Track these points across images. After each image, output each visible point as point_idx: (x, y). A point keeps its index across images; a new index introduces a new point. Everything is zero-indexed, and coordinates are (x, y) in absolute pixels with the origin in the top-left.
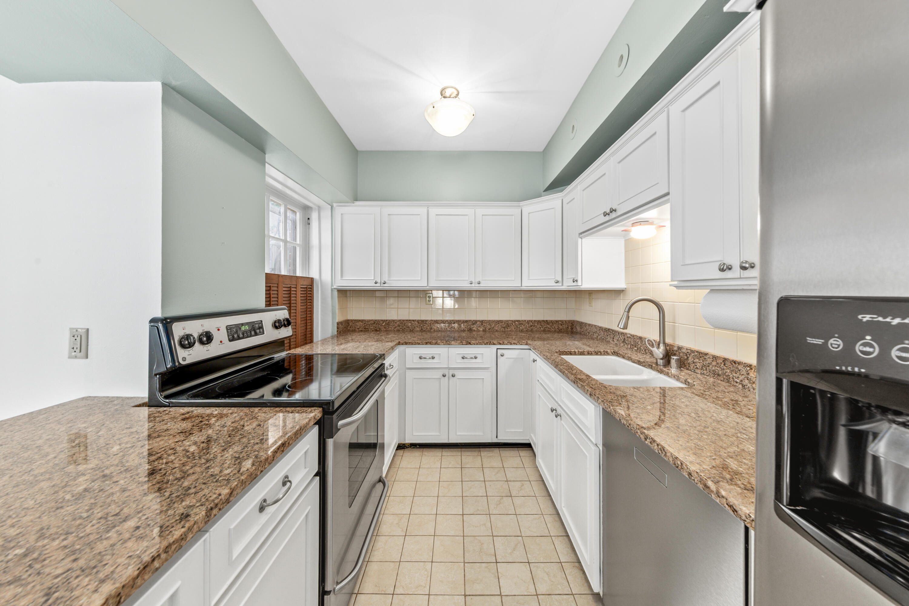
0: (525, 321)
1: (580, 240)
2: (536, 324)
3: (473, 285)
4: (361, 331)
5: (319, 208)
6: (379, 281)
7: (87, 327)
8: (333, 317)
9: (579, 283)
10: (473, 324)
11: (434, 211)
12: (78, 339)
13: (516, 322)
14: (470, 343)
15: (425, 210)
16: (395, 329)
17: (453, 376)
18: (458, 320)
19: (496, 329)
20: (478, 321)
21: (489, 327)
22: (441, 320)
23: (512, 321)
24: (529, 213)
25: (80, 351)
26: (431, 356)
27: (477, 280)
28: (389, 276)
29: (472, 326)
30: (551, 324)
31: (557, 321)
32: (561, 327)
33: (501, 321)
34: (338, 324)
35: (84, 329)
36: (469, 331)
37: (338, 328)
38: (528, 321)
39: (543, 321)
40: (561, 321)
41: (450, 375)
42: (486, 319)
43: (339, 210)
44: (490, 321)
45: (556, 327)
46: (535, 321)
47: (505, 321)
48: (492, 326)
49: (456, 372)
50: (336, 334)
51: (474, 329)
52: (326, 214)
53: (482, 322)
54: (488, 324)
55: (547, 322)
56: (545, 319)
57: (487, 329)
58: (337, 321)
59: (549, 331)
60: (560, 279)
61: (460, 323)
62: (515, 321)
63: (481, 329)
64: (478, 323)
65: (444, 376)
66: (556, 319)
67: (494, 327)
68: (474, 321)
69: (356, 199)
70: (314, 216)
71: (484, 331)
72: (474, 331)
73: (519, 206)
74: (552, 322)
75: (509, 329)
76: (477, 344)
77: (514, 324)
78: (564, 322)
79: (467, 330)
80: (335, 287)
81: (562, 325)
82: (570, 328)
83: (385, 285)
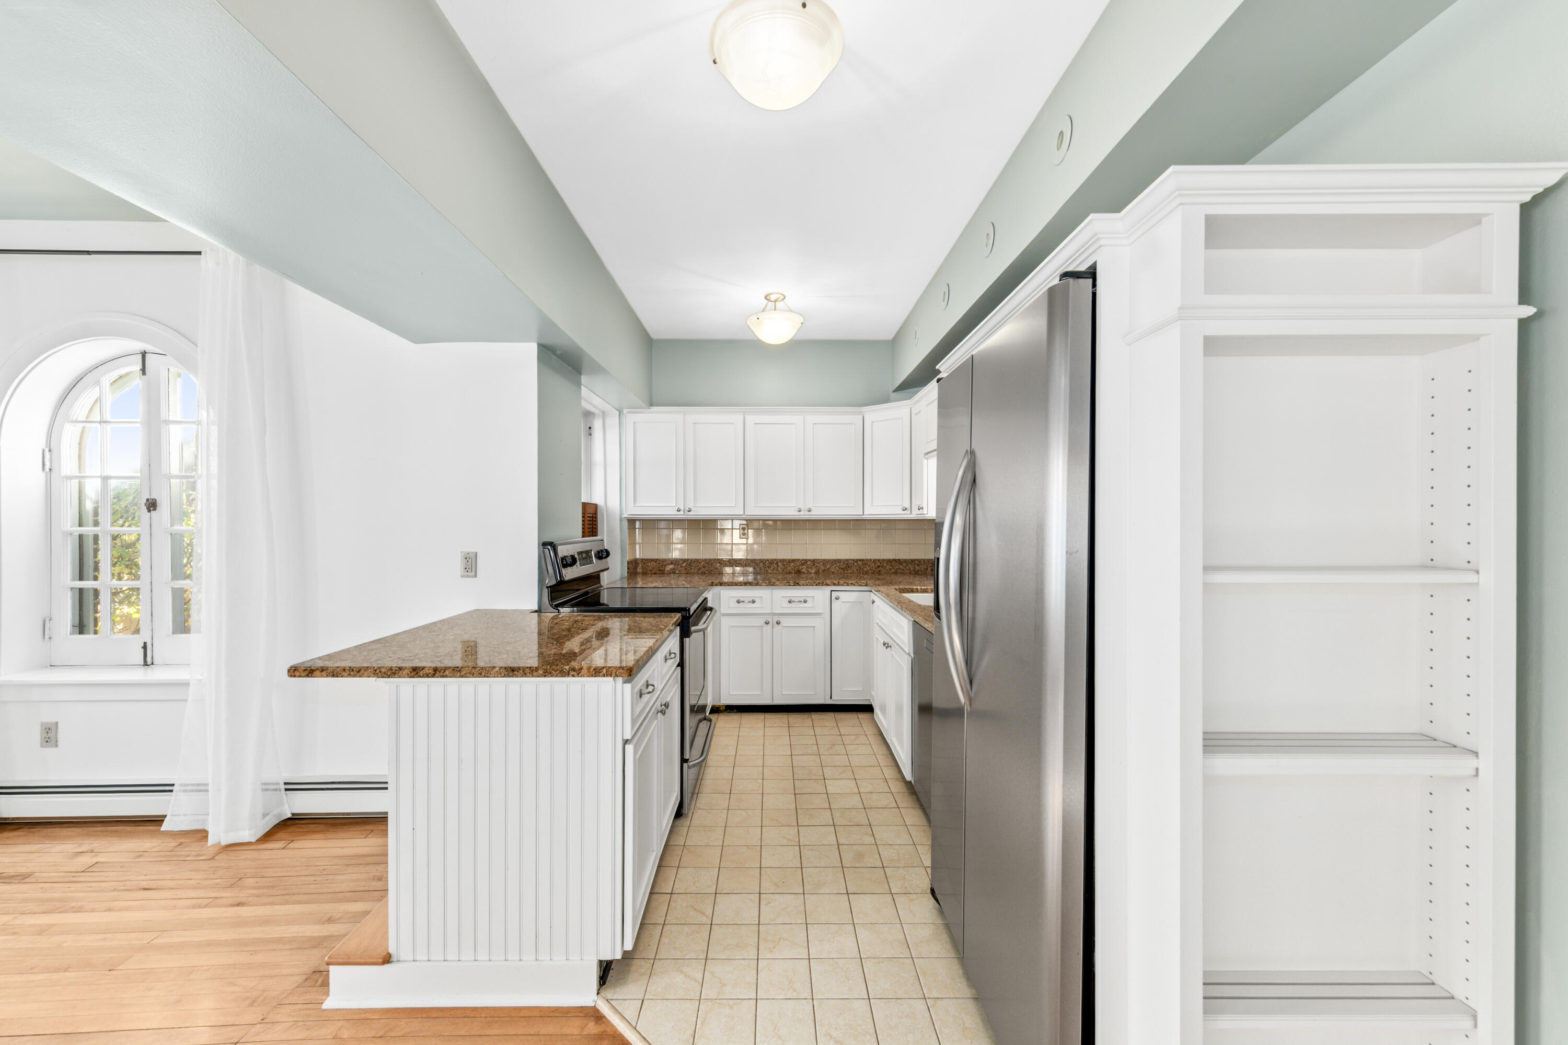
0: (871, 560)
1: (925, 461)
2: (885, 565)
3: (802, 513)
4: (655, 574)
5: (604, 414)
6: (682, 508)
7: (476, 551)
8: (623, 555)
9: (925, 511)
10: (802, 564)
11: (751, 419)
12: (470, 561)
13: (859, 562)
14: (798, 584)
15: (741, 417)
16: (700, 572)
17: (778, 623)
18: (783, 560)
19: (832, 570)
20: (809, 560)
21: (823, 568)
22: (760, 560)
23: (853, 560)
24: (872, 422)
25: (472, 571)
26: (751, 599)
27: (807, 507)
28: (695, 500)
29: (801, 567)
30: (905, 564)
31: (913, 561)
32: (917, 568)
33: (839, 561)
34: (629, 563)
35: (473, 553)
36: (796, 573)
37: (628, 568)
38: (874, 560)
39: (895, 560)
40: (917, 560)
41: (775, 623)
42: (820, 558)
43: (631, 418)
44: (824, 560)
45: (912, 569)
46: (883, 560)
47: (844, 560)
48: (827, 567)
49: (781, 619)
50: (626, 575)
51: (804, 570)
52: (613, 420)
53: (814, 561)
54: (822, 563)
55: (899, 561)
56: (897, 558)
57: (820, 571)
58: (627, 560)
59: (901, 573)
60: (908, 506)
61: (785, 563)
62: (857, 561)
63: (813, 571)
64: (808, 563)
65: (767, 623)
66: (911, 558)
67: (829, 568)
68: (803, 560)
69: (651, 405)
70: (597, 425)
71: (816, 573)
72: (804, 573)
73: (861, 413)
74: (906, 562)
75: (850, 571)
76: (807, 585)
77: (855, 564)
78: (922, 562)
79: (793, 572)
80: (626, 516)
81: (919, 565)
82: (929, 569)
83: (690, 513)
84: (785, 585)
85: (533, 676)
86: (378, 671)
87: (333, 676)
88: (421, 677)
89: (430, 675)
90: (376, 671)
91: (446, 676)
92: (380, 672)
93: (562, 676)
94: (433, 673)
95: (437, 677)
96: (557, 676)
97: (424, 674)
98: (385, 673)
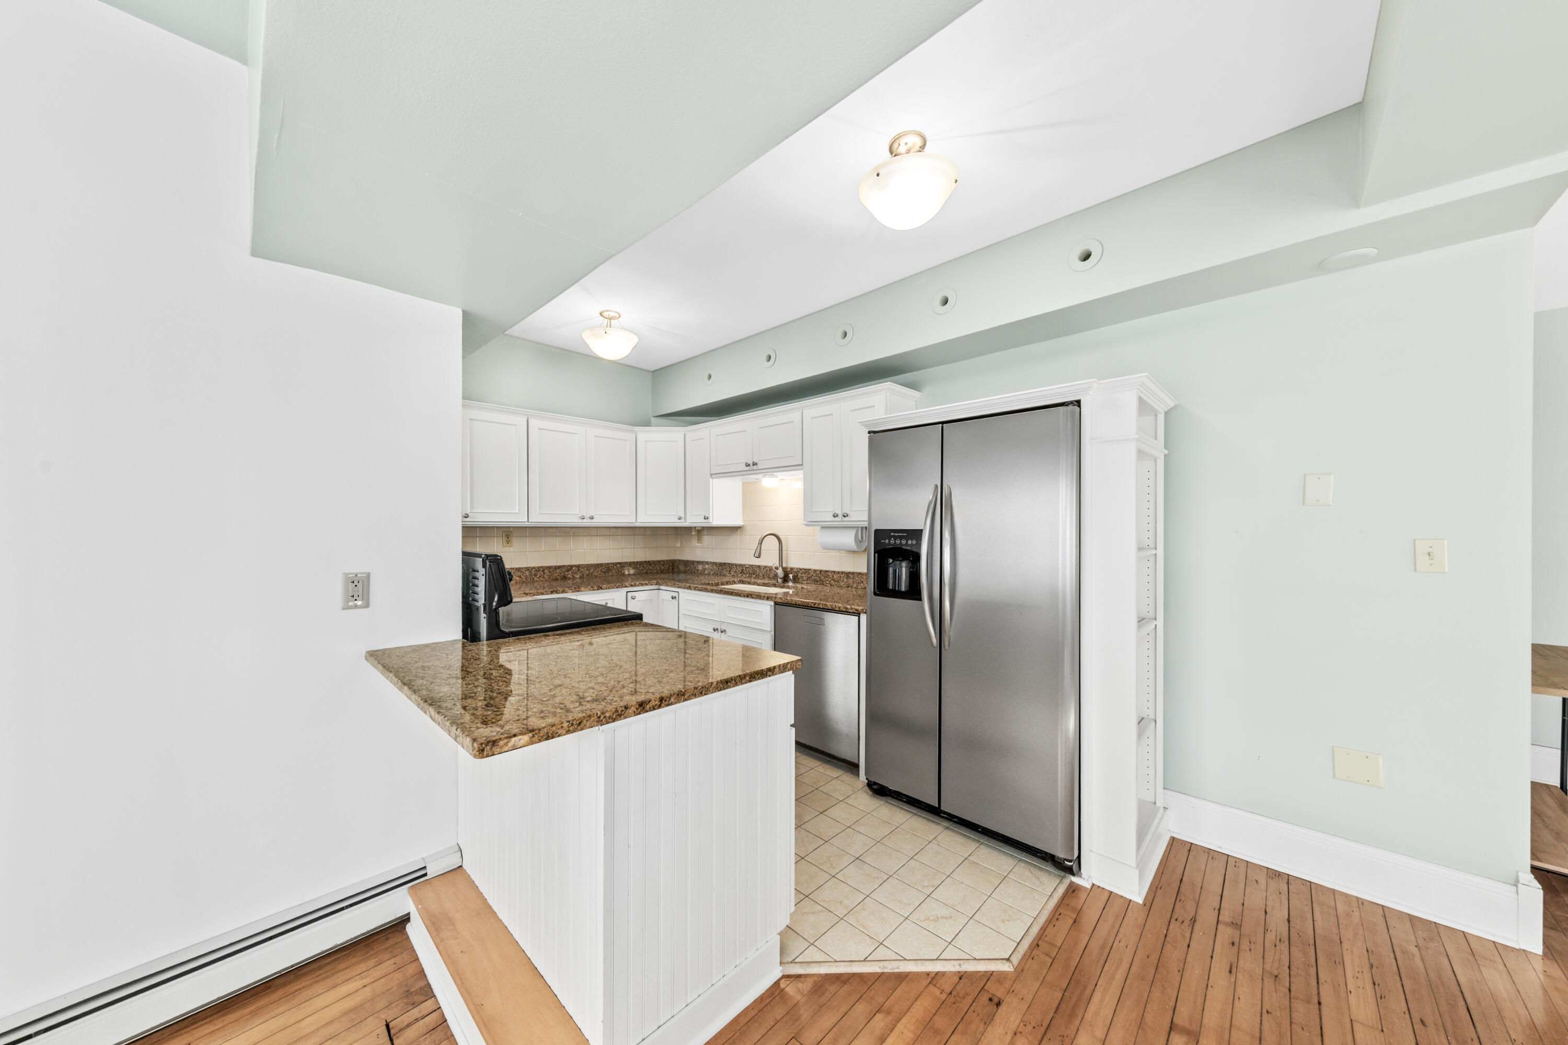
0: (627, 563)
1: (711, 479)
2: (638, 566)
3: (585, 520)
7: (367, 571)
9: (710, 520)
10: (568, 571)
11: (534, 423)
13: (618, 565)
14: (601, 588)
15: (522, 420)
18: (549, 567)
19: (596, 574)
20: (574, 566)
21: (587, 572)
22: (526, 568)
23: (613, 564)
24: (646, 441)
25: (362, 599)
27: (590, 515)
28: (472, 507)
29: (567, 573)
30: (653, 565)
31: (659, 562)
32: (663, 568)
33: (601, 565)
35: (363, 573)
36: (561, 579)
38: (630, 562)
39: (645, 562)
40: (662, 561)
42: (583, 563)
44: (588, 565)
45: (658, 569)
46: (637, 562)
47: (606, 564)
48: (591, 572)
51: (569, 576)
53: (578, 566)
54: (586, 569)
55: (648, 563)
56: (647, 560)
57: (585, 576)
59: (651, 573)
60: (682, 516)
61: (551, 570)
62: (616, 564)
63: (578, 576)
64: (574, 569)
66: (657, 559)
67: (592, 573)
68: (568, 566)
71: (581, 578)
72: (569, 579)
73: (633, 431)
74: (654, 562)
75: (610, 574)
76: (609, 588)
77: (615, 567)
78: (666, 562)
79: (559, 578)
81: (663, 565)
82: (671, 568)
84: (589, 590)
85: (742, 684)
86: (602, 717)
87: (548, 738)
88: (647, 711)
89: (656, 707)
90: (599, 717)
91: (672, 704)
92: (604, 717)
93: (762, 678)
94: (659, 703)
95: (663, 707)
96: (759, 679)
97: (650, 708)
98: (610, 717)
